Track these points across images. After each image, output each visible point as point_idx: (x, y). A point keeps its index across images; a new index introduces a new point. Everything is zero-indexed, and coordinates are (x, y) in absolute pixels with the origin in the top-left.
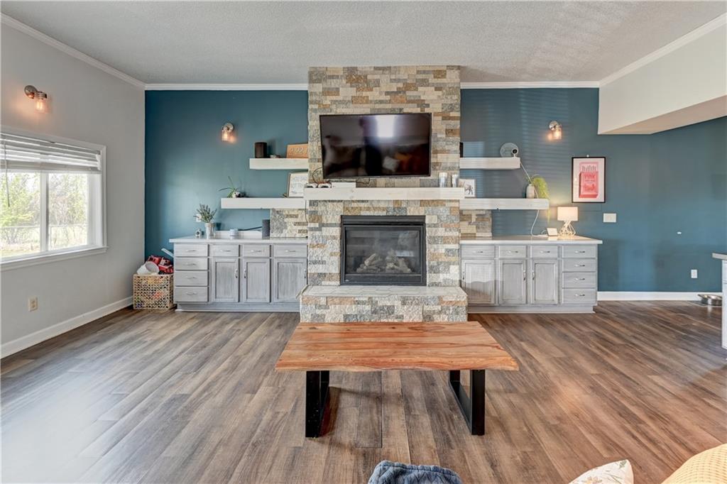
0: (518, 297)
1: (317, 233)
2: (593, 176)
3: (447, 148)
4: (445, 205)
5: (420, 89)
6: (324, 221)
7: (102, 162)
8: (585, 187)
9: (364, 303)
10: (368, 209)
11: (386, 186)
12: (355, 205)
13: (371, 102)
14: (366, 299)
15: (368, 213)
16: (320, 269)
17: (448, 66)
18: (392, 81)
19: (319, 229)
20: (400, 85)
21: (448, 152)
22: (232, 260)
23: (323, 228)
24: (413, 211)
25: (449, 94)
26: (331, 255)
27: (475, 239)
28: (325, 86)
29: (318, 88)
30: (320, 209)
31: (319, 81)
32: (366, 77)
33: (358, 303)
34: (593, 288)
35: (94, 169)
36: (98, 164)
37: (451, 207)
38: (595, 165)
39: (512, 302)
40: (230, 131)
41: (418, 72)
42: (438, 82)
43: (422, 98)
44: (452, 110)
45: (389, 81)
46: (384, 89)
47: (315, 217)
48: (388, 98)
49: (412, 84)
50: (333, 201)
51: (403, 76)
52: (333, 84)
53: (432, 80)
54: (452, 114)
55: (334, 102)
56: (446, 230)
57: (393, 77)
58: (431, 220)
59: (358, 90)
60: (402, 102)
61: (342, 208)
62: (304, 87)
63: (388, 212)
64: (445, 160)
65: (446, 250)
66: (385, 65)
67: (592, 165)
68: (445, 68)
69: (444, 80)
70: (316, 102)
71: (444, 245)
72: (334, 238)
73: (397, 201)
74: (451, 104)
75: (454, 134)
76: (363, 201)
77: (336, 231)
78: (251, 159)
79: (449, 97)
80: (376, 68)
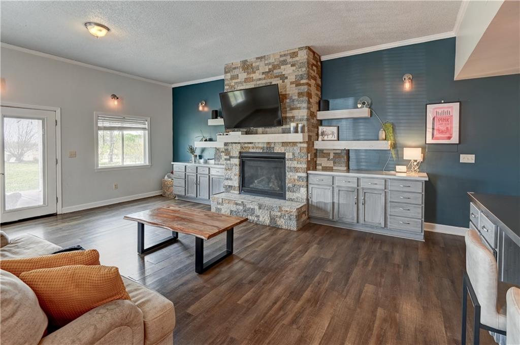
0: (351, 217)
1: (228, 162)
2: (447, 120)
3: (298, 106)
4: (297, 146)
5: (282, 67)
6: (231, 155)
7: (148, 125)
8: (439, 130)
9: (239, 204)
10: (253, 148)
11: (263, 133)
12: (246, 145)
13: (255, 80)
14: (240, 202)
15: (253, 151)
16: (230, 183)
17: (299, 48)
18: (266, 65)
19: (229, 160)
20: (270, 67)
21: (299, 108)
22: (193, 174)
23: (231, 159)
24: (278, 149)
25: (299, 68)
26: (235, 175)
27: (333, 171)
28: (232, 74)
29: (229, 76)
30: (230, 147)
31: (228, 72)
32: (252, 65)
33: (237, 204)
34: (419, 219)
35: (144, 129)
36: (146, 126)
37: (301, 148)
38: (450, 110)
39: (345, 220)
40: (203, 105)
41: (281, 56)
42: (294, 60)
43: (283, 73)
44: (302, 78)
45: (264, 65)
46: (261, 70)
47: (227, 152)
48: (264, 76)
49: (277, 65)
50: (236, 143)
51: (272, 60)
52: (235, 72)
53: (289, 60)
54: (303, 81)
55: (236, 83)
56: (298, 163)
57: (266, 62)
58: (288, 156)
59: (248, 74)
60: (272, 78)
61: (240, 147)
62: (222, 77)
63: (263, 150)
64: (297, 115)
65: (298, 177)
66: (262, 55)
67: (446, 110)
68: (297, 50)
69: (297, 59)
70: (228, 85)
71: (297, 173)
72: (236, 165)
73: (269, 143)
74: (301, 75)
75: (303, 96)
76: (250, 143)
77: (237, 161)
78: (209, 120)
79: (300, 70)
80: (257, 58)
